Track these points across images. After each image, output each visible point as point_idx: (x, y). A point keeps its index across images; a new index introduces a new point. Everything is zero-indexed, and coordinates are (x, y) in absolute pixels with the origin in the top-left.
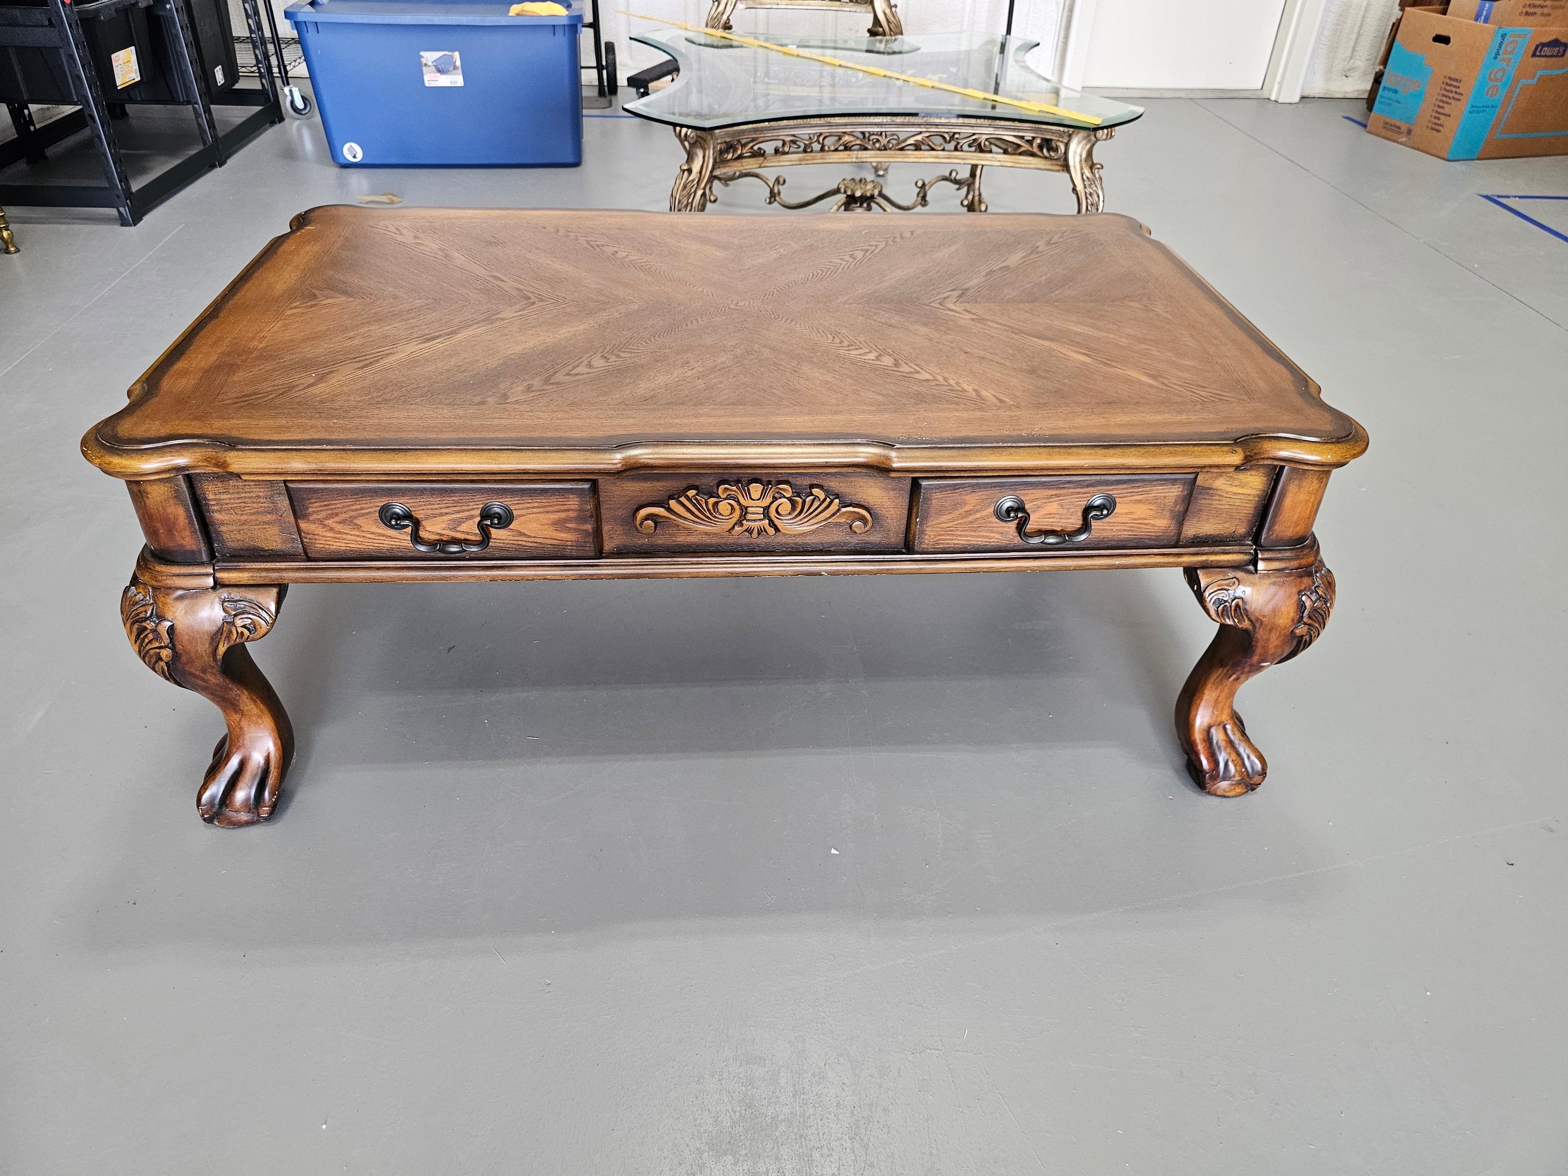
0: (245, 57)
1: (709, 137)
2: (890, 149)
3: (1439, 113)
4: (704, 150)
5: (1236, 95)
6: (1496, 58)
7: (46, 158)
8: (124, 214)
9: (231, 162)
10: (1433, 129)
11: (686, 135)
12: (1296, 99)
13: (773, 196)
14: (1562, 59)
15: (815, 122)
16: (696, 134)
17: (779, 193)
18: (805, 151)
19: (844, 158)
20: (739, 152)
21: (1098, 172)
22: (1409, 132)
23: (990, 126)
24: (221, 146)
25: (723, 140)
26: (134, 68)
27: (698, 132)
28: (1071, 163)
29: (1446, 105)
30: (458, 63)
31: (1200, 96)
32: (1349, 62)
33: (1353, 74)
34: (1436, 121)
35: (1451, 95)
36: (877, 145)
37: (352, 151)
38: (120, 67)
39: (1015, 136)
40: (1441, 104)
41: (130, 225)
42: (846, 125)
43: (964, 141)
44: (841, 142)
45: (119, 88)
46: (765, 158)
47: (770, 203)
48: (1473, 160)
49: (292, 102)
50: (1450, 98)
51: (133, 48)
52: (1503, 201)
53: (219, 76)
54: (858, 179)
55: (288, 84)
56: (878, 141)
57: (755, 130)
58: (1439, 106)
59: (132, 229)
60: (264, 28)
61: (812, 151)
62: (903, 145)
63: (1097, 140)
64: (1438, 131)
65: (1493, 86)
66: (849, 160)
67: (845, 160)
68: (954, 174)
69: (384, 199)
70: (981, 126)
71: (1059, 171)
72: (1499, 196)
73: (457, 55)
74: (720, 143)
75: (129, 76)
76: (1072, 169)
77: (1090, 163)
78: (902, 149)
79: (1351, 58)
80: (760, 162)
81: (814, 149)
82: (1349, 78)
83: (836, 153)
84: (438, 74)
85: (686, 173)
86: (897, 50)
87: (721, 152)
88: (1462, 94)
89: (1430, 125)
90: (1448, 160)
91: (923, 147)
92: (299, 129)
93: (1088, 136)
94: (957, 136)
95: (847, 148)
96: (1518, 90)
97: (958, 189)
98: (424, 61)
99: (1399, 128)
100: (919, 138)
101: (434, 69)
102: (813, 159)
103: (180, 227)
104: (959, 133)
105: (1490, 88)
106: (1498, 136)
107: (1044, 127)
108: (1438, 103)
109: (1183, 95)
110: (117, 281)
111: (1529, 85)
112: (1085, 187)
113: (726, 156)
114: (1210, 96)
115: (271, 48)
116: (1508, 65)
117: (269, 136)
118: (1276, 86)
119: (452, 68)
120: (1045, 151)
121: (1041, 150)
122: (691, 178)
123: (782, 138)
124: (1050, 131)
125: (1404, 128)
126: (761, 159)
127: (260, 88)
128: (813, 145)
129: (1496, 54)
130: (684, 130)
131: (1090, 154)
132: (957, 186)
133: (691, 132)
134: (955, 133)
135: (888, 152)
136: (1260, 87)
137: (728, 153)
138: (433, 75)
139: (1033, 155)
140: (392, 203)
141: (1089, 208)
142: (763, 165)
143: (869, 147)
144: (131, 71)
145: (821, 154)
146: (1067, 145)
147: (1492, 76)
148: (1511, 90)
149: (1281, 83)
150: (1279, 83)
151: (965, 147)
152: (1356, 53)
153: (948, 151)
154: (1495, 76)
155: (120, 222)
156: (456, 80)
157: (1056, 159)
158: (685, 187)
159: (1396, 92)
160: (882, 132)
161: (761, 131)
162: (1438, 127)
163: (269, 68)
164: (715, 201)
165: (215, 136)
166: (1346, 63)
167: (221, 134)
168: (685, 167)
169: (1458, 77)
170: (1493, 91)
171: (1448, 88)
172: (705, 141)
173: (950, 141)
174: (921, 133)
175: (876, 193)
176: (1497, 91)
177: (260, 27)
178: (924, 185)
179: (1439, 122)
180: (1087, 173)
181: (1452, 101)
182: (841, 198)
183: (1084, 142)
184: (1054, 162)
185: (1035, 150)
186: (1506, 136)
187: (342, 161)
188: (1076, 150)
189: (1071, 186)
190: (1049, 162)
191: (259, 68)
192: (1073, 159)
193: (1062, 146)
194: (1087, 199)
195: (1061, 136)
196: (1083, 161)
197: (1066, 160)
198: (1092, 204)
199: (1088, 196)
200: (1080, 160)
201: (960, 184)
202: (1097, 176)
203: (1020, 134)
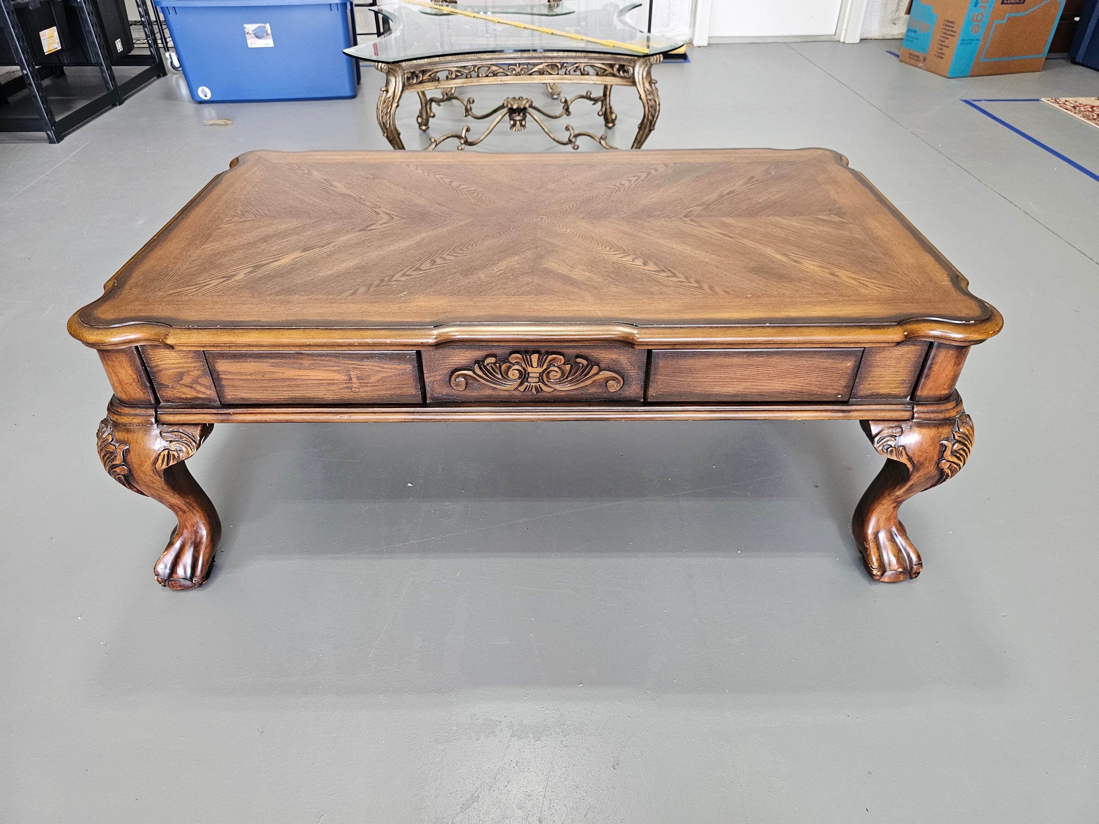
0: (138, 34)
1: (398, 69)
2: (523, 74)
3: (942, 45)
4: (395, 77)
5: (816, 39)
6: (976, 6)
7: (8, 103)
8: (51, 136)
9: (126, 102)
10: (938, 57)
11: (381, 68)
12: (857, 41)
13: (467, 111)
14: (1023, 5)
15: (470, 58)
16: (388, 67)
17: (471, 109)
18: (467, 77)
19: (493, 81)
20: (421, 79)
21: (654, 85)
22: (925, 59)
23: (585, 57)
24: (119, 92)
25: (409, 71)
26: (56, 41)
27: (390, 66)
28: (637, 80)
29: (945, 40)
30: (269, 31)
31: (791, 40)
32: (895, 14)
33: (898, 22)
34: (940, 51)
35: (948, 33)
36: (514, 72)
37: (204, 93)
38: (46, 40)
39: (603, 64)
40: (943, 39)
41: (54, 143)
42: (491, 59)
43: (570, 68)
44: (490, 71)
45: (46, 54)
46: (439, 83)
47: (466, 116)
48: (966, 77)
49: (172, 63)
50: (948, 34)
51: (55, 27)
52: (975, 103)
53: (119, 45)
54: (517, 97)
55: (168, 51)
56: (514, 69)
57: (431, 64)
58: (942, 41)
59: (56, 146)
60: (150, 13)
61: (471, 77)
62: (531, 71)
63: (651, 65)
64: (942, 58)
65: (976, 25)
66: (496, 83)
67: (493, 83)
68: (589, 94)
69: (221, 122)
70: (579, 58)
71: (630, 85)
72: (974, 100)
73: (268, 26)
74: (407, 73)
75: (53, 46)
76: (638, 84)
77: (649, 80)
78: (531, 74)
79: (897, 11)
80: (436, 85)
81: (472, 76)
82: (897, 25)
83: (487, 78)
84: (257, 39)
85: (385, 92)
86: (559, 13)
87: (408, 79)
88: (955, 32)
89: (937, 54)
90: (949, 78)
91: (545, 73)
92: (177, 80)
93: (646, 61)
94: (565, 65)
95: (495, 75)
96: (993, 27)
97: (594, 104)
98: (246, 30)
99: (918, 57)
100: (541, 66)
101: (253, 36)
102: (472, 83)
103: (87, 144)
104: (567, 63)
105: (974, 26)
106: (982, 59)
107: (619, 56)
108: (941, 38)
109: (780, 40)
110: (42, 177)
111: (1000, 24)
112: (646, 96)
113: (412, 81)
114: (798, 40)
115: (156, 28)
116: (985, 11)
117: (156, 85)
118: (843, 32)
119: (265, 35)
120: (621, 73)
121: (619, 72)
122: (388, 96)
123: (449, 69)
124: (623, 59)
125: (921, 58)
126: (436, 83)
127: (149, 54)
128: (471, 73)
129: (976, 3)
130: (380, 64)
131: (649, 73)
132: (593, 102)
133: (384, 66)
134: (564, 63)
135: (522, 76)
136: (834, 33)
137: (413, 79)
138: (253, 40)
139: (614, 75)
140: (226, 125)
141: (650, 110)
142: (438, 87)
143: (509, 74)
144: (54, 43)
145: (477, 79)
146: (634, 68)
147: (975, 19)
148: (988, 28)
149: (846, 30)
150: (845, 30)
151: (572, 72)
152: (900, 8)
153: (561, 75)
154: (977, 18)
155: (48, 141)
156: (268, 42)
157: (628, 78)
158: (384, 102)
159: (915, 32)
160: (516, 64)
161: (435, 64)
162: (941, 55)
163: (155, 40)
164: (434, 116)
165: (115, 85)
166: (893, 14)
167: (119, 85)
168: (384, 89)
169: (952, 20)
170: (976, 29)
171: (947, 28)
172: (395, 71)
173: (561, 68)
174: (542, 63)
175: (527, 106)
176: (979, 29)
177: (147, 13)
178: (566, 101)
179: (942, 52)
180: (647, 85)
181: (950, 37)
182: (505, 110)
183: (643, 66)
184: (628, 80)
185: (615, 72)
186: (988, 60)
187: (199, 100)
188: (639, 71)
189: (639, 96)
190: (624, 80)
191: (148, 41)
192: (638, 78)
193: (631, 69)
194: (648, 103)
195: (630, 62)
196: (644, 78)
197: (634, 78)
198: (652, 107)
199: (649, 102)
200: (643, 78)
201: (595, 100)
202: (654, 88)
203: (605, 62)
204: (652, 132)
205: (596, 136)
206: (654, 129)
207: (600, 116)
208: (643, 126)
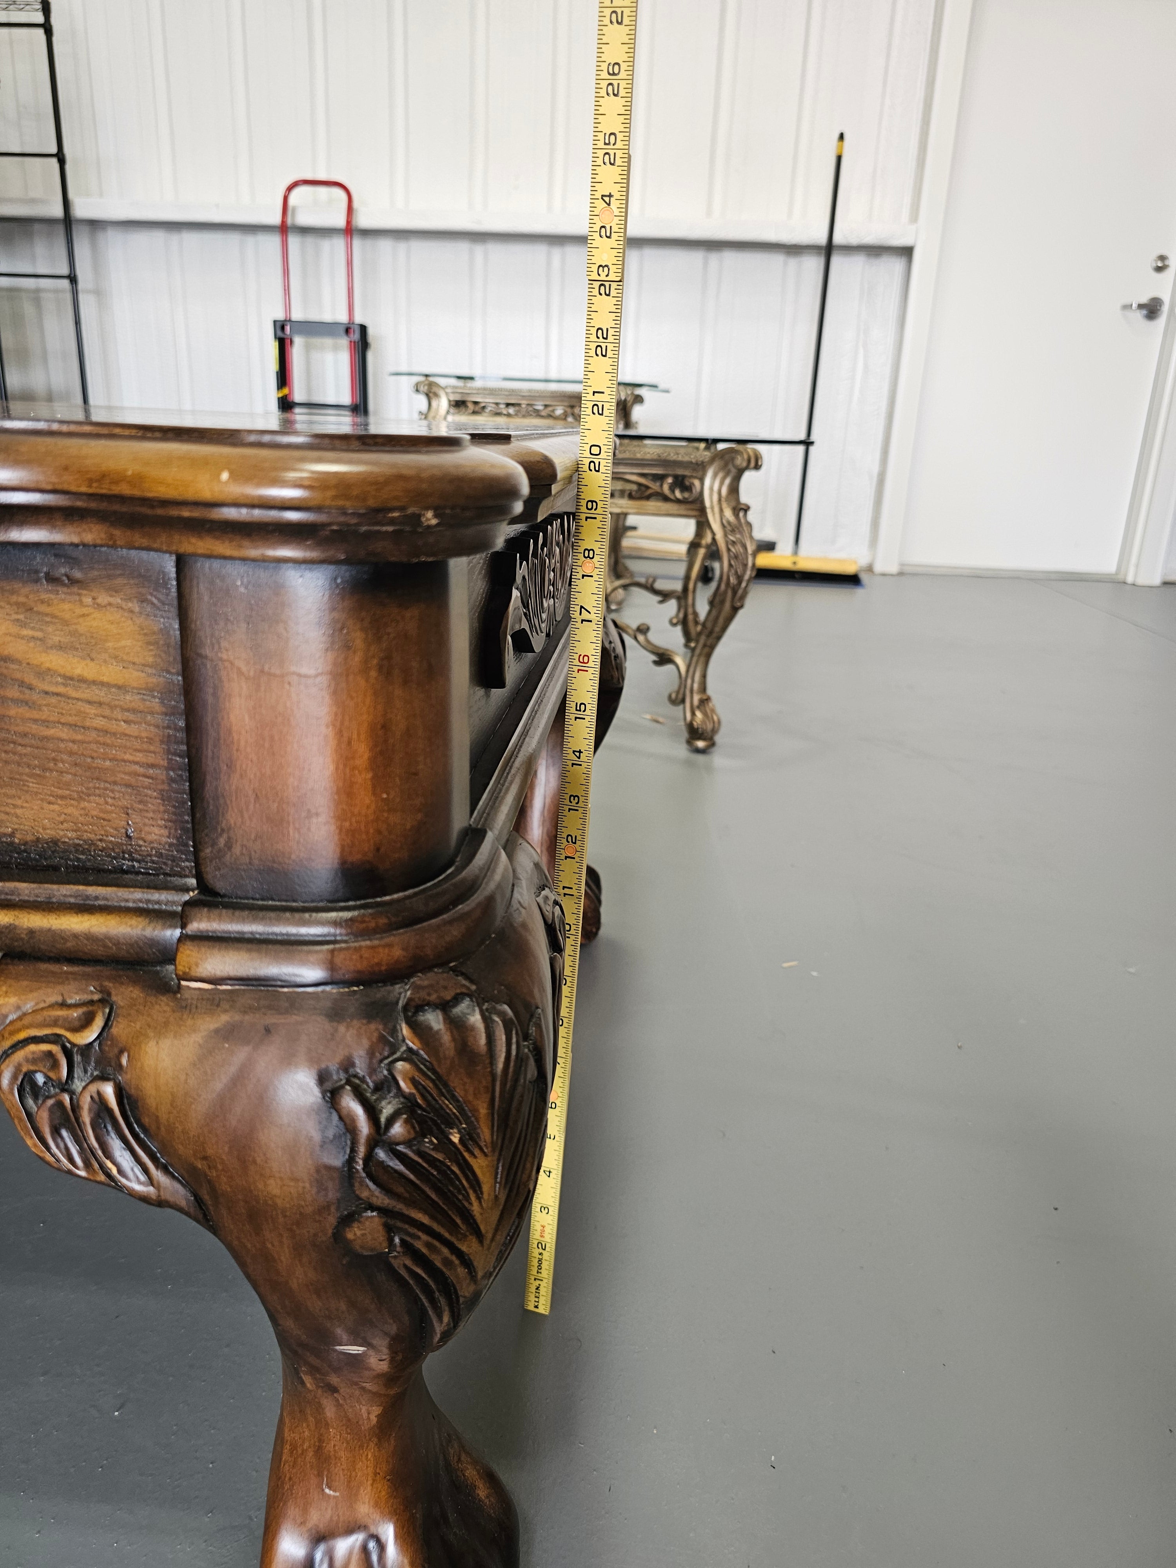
5: (1085, 577)
12: (1157, 582)
21: (745, 516)
28: (707, 504)
71: (693, 516)
76: (709, 512)
77: (733, 504)
93: (725, 466)
112: (726, 535)
118: (1132, 569)
120: (677, 492)
121: (673, 491)
131: (733, 490)
139: (666, 499)
141: (733, 563)
146: (703, 480)
149: (1137, 565)
150: (1135, 565)
157: (690, 501)
180: (728, 514)
183: (720, 475)
184: (688, 506)
185: (666, 488)
188: (712, 486)
189: (710, 535)
190: (683, 507)
192: (710, 500)
193: (697, 483)
194: (729, 550)
195: (694, 470)
196: (723, 499)
197: (702, 502)
198: (736, 557)
199: (730, 547)
200: (720, 500)
201: (665, 596)
202: (743, 520)
203: (646, 471)
204: (741, 613)
205: (628, 627)
206: (742, 606)
207: (674, 625)
208: (717, 599)
